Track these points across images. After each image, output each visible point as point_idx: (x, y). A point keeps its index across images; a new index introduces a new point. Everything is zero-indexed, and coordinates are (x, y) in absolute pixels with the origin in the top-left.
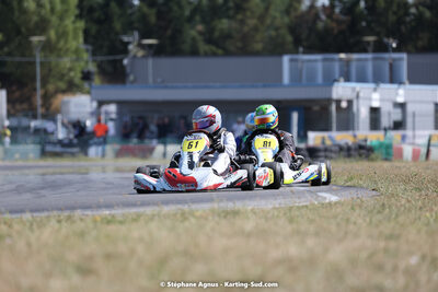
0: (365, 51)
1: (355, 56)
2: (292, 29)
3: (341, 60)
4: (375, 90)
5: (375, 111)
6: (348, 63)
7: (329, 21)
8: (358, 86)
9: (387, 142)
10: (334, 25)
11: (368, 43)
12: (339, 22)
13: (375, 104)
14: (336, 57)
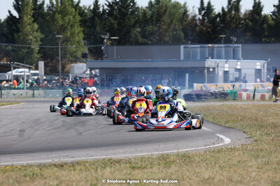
0: (221, 43)
1: (216, 45)
3: (209, 47)
4: (226, 62)
5: (226, 73)
6: (213, 48)
7: (201, 26)
8: (218, 61)
9: (234, 90)
10: (205, 28)
11: (222, 38)
12: (207, 27)
13: (226, 69)
14: (207, 45)
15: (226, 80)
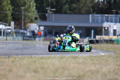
0: (112, 14)
1: (110, 15)
2: (93, 7)
3: (106, 16)
4: (115, 25)
5: (115, 31)
6: (108, 17)
7: (103, 5)
8: (110, 24)
9: (118, 39)
10: (104, 6)
11: (114, 12)
12: (106, 6)
13: (115, 29)
14: (104, 15)
15: (115, 34)
